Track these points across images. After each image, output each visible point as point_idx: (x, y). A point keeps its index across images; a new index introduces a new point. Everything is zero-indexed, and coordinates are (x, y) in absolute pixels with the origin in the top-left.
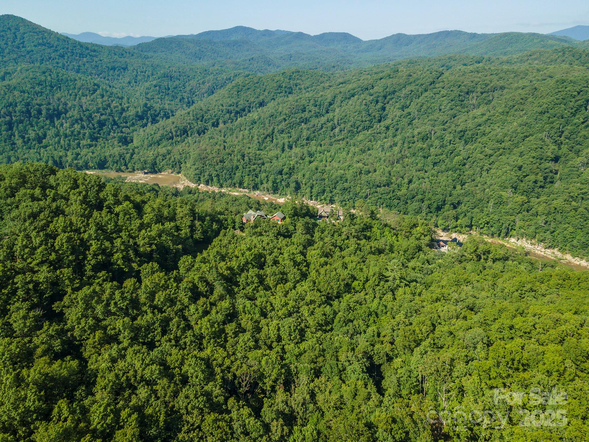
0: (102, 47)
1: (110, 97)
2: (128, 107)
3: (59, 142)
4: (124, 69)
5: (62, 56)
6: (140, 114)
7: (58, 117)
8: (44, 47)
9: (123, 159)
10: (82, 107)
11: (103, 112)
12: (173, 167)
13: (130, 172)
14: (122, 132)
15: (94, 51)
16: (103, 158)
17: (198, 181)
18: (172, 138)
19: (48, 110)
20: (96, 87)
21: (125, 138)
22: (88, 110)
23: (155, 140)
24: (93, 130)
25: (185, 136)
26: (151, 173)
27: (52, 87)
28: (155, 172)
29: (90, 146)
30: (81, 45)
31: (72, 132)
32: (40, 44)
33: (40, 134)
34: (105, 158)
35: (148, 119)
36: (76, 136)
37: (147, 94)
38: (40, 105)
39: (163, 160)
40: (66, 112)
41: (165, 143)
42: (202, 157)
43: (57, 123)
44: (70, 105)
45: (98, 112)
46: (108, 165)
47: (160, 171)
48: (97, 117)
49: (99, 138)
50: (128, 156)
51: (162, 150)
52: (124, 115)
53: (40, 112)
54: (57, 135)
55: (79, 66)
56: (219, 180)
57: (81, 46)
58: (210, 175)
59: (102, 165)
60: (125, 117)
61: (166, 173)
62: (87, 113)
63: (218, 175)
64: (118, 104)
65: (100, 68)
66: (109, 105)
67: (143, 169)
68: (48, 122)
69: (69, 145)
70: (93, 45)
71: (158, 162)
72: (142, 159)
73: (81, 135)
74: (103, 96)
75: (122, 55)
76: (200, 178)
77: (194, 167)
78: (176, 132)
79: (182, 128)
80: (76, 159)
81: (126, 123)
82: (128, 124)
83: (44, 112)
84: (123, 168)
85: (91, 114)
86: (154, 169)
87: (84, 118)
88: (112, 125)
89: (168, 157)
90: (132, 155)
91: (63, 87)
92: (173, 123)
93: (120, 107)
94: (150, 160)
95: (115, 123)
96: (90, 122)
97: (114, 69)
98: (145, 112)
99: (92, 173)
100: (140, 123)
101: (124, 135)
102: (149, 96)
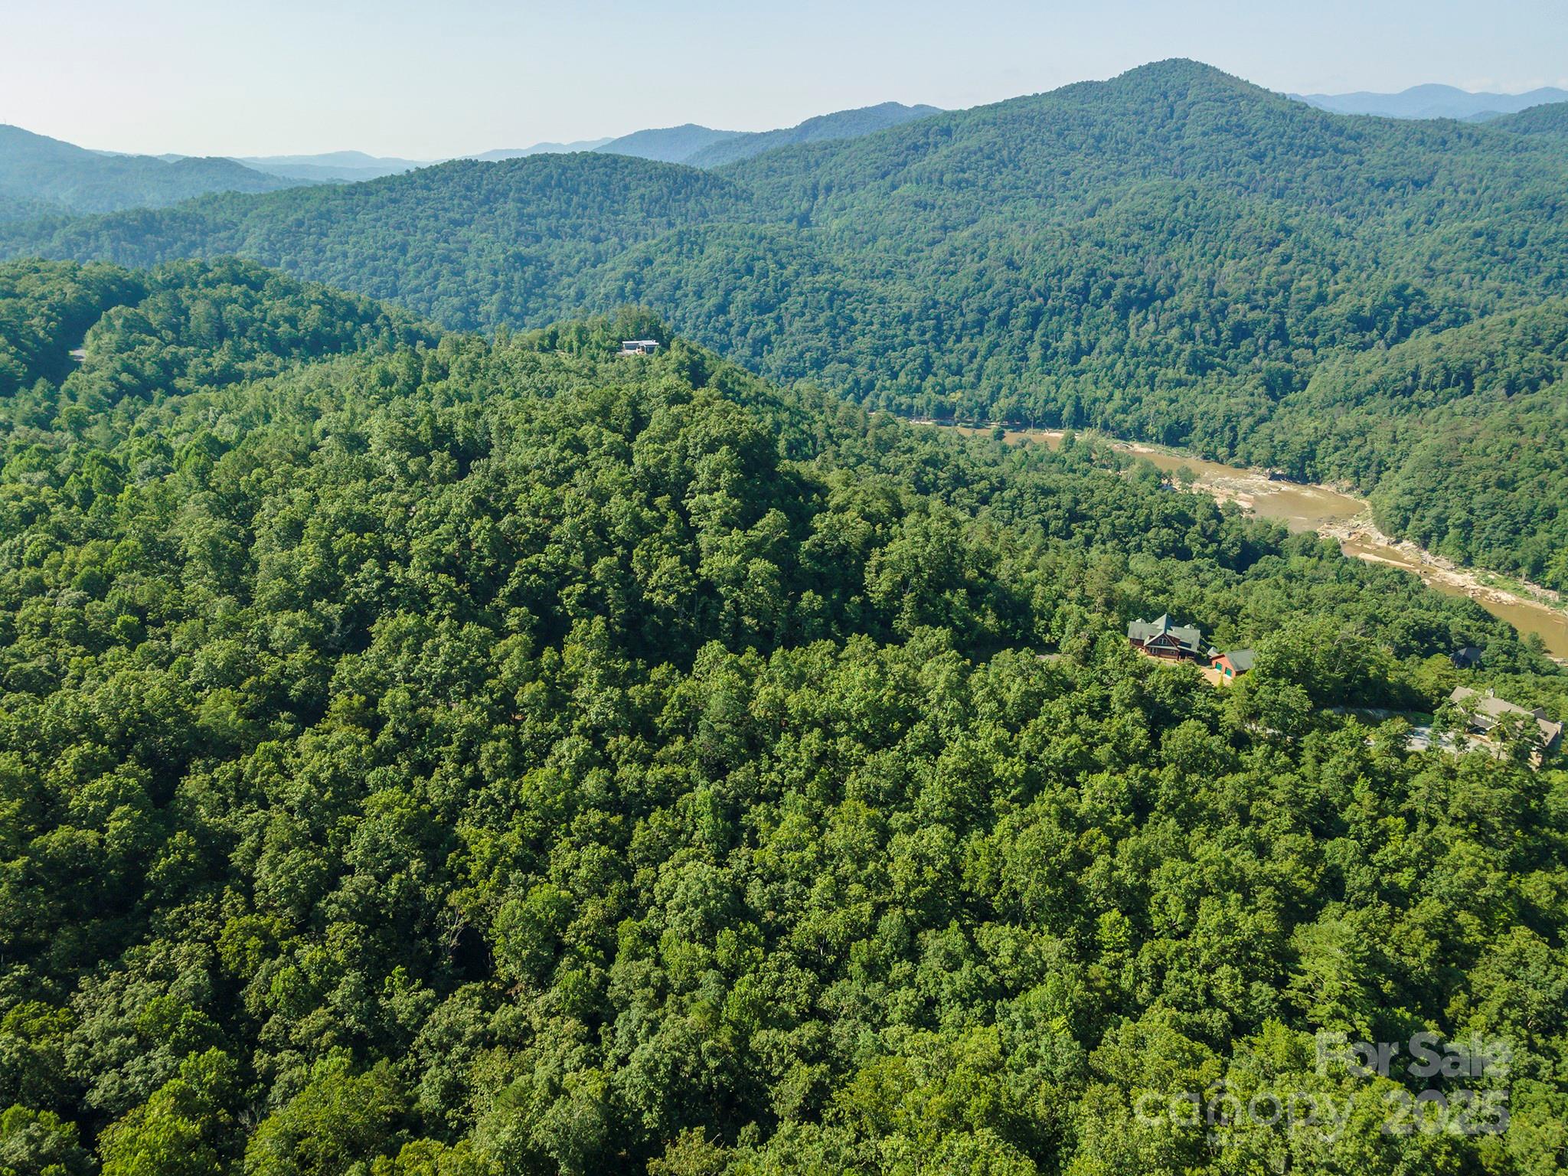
0: (1391, 124)
1: (1305, 261)
2: (1337, 294)
3: (1113, 365)
4: (1418, 185)
5: (1259, 157)
6: (1366, 313)
7: (1144, 304)
8: (1224, 136)
9: (1233, 429)
10: (1211, 284)
11: (1262, 302)
12: (1356, 473)
13: (1238, 466)
14: (1288, 359)
15: (1358, 137)
16: (1184, 418)
17: (1398, 528)
18: (1408, 392)
19: (1129, 287)
20: (1282, 235)
21: (1287, 378)
22: (1225, 294)
23: (1354, 390)
24: (1211, 347)
25: (1457, 389)
26: (1290, 478)
27: (1173, 233)
28: (1302, 479)
29: (1180, 383)
30: (1327, 123)
31: (1153, 346)
32: (1218, 129)
33: (1084, 343)
34: (1190, 419)
35: (1385, 329)
36: (1157, 354)
37: (1434, 257)
38: (1115, 276)
39: (1337, 449)
40: (1171, 292)
41: (1379, 399)
42: (1444, 459)
43: (1134, 318)
44: (1187, 275)
45: (1247, 301)
46: (1192, 436)
47: (1317, 478)
48: (1239, 312)
49: (1212, 367)
50: (1250, 420)
51: (1347, 420)
52: (1316, 312)
53: (1107, 293)
54: (1119, 349)
55: (1288, 181)
56: (1467, 539)
57: (1326, 127)
58: (1440, 520)
59: (1175, 435)
60: (1317, 319)
61: (1333, 488)
62: (1215, 303)
63: (1467, 526)
64: (1314, 283)
65: (1346, 184)
66: (1285, 287)
67: (1272, 462)
68: (1113, 316)
69: (1130, 376)
70: (1368, 120)
71: (1320, 453)
72: (1278, 438)
73: (1171, 356)
74: (1286, 259)
75: (1444, 142)
76: (1407, 520)
77: (1406, 485)
78: (1432, 374)
79: (1455, 365)
80: (1125, 410)
81: (1313, 334)
82: (1317, 340)
83: (1116, 294)
84: (1222, 451)
85: (1226, 306)
86: (1302, 469)
87: (1204, 314)
88: (1269, 338)
89: (1355, 442)
90: (1263, 420)
91: (1198, 236)
92: (1438, 346)
93: (1314, 291)
94: (1297, 444)
95: (1281, 332)
96: (1214, 323)
97: (1386, 185)
98: (1383, 311)
100: (1354, 338)
101: (1288, 366)
102: (1439, 264)
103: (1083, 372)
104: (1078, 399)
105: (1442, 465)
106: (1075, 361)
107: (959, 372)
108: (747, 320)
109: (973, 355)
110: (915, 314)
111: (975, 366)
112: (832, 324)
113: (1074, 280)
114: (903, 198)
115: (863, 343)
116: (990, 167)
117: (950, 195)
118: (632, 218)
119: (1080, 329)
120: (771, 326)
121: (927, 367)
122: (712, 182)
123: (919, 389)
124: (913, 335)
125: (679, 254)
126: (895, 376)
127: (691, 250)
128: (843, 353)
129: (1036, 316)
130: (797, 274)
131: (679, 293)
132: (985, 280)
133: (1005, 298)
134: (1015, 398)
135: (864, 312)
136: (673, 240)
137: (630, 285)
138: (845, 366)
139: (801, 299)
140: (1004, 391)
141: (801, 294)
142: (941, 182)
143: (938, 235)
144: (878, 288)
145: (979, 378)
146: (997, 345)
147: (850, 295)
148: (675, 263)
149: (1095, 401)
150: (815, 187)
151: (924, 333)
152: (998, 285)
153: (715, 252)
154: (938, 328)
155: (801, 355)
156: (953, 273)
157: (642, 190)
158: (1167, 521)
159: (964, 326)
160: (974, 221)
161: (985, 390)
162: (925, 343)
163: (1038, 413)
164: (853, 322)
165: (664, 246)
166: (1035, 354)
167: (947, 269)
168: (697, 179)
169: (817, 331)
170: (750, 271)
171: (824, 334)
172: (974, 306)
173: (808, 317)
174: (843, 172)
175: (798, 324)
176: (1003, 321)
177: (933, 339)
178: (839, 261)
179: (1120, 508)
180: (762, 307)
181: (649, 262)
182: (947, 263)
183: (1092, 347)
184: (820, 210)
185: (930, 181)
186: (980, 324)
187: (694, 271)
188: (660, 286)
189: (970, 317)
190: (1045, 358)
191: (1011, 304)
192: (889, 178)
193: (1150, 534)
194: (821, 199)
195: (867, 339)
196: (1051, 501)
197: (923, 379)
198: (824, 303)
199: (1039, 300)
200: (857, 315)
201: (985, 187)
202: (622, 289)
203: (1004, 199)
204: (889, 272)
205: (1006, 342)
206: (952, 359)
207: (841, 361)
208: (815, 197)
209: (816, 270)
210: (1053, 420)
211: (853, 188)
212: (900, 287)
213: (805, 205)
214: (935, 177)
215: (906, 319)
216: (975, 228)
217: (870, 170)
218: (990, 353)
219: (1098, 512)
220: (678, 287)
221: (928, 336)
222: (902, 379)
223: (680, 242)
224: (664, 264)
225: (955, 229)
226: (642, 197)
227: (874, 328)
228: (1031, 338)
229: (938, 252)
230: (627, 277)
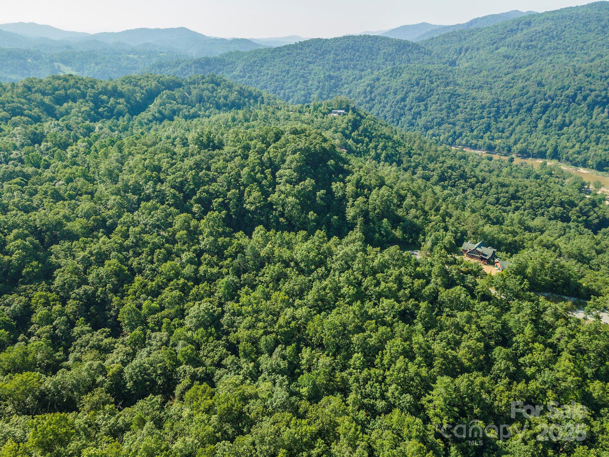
3: (579, 132)
7: (604, 104)
19: (597, 96)
31: (603, 124)
33: (567, 121)
38: (592, 91)
43: (597, 110)
53: (585, 98)
54: (585, 124)
59: (602, 166)
68: (586, 109)
69: (587, 137)
80: (579, 153)
103: (563, 134)
104: (557, 146)
106: (561, 129)
107: (503, 132)
108: (413, 104)
109: (511, 124)
110: (487, 105)
111: (511, 129)
112: (449, 108)
113: (570, 92)
114: (499, 54)
115: (461, 116)
116: (546, 39)
117: (522, 52)
118: (379, 62)
119: (567, 115)
120: (422, 107)
121: (488, 128)
122: (416, 47)
123: (482, 138)
124: (485, 114)
125: (391, 77)
126: (472, 131)
127: (396, 75)
128: (451, 120)
129: (545, 108)
130: (438, 86)
131: (387, 92)
132: (525, 91)
133: (532, 99)
134: (526, 144)
135: (464, 103)
136: (390, 71)
137: (369, 89)
138: (451, 125)
139: (437, 97)
140: (522, 141)
141: (437, 94)
142: (519, 46)
143: (510, 70)
144: (473, 93)
145: (511, 134)
146: (524, 120)
147: (459, 96)
148: (389, 80)
149: (565, 147)
150: (461, 49)
151: (490, 113)
152: (531, 93)
153: (405, 76)
154: (498, 112)
155: (433, 120)
156: (511, 87)
157: (385, 50)
158: (562, 204)
159: (510, 111)
160: (531, 64)
161: (512, 140)
162: (490, 118)
163: (535, 151)
164: (458, 107)
165: (385, 73)
166: (541, 124)
167: (508, 85)
168: (409, 46)
169: (441, 110)
170: (418, 84)
171: (444, 111)
172: (516, 103)
173: (438, 104)
174: (475, 42)
175: (434, 107)
176: (529, 110)
177: (494, 116)
178: (459, 82)
180: (420, 99)
181: (378, 79)
182: (509, 83)
183: (571, 123)
184: (461, 59)
185: (514, 46)
186: (518, 110)
187: (395, 84)
188: (380, 90)
189: (514, 107)
190: (545, 127)
191: (535, 102)
192: (495, 45)
193: (550, 209)
194: (462, 54)
195: (463, 115)
197: (484, 133)
198: (447, 98)
199: (549, 101)
200: (461, 104)
201: (541, 49)
202: (365, 90)
203: (549, 54)
204: (480, 86)
205: (528, 119)
206: (501, 125)
207: (449, 124)
208: (460, 53)
209: (448, 84)
210: (542, 155)
211: (478, 49)
212: (485, 93)
213: (455, 57)
214: (517, 44)
215: (483, 107)
216: (530, 67)
217: (487, 41)
218: (520, 124)
220: (387, 90)
221: (491, 115)
222: (475, 133)
223: (392, 72)
224: (384, 80)
225: (520, 67)
226: (385, 53)
227: (467, 110)
228: (541, 118)
229: (506, 79)
230: (368, 85)
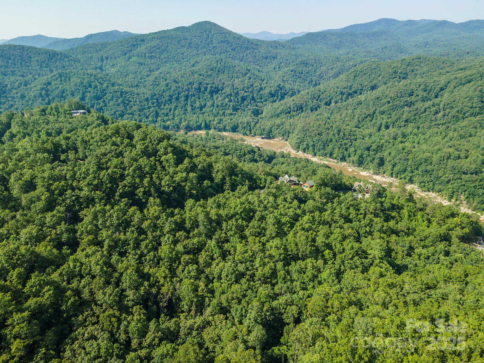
0: (263, 42)
1: (255, 79)
2: (265, 87)
3: (212, 110)
4: (274, 58)
5: (234, 50)
6: (273, 92)
7: (217, 92)
8: (224, 44)
9: (249, 126)
10: (233, 86)
11: (247, 90)
12: (283, 135)
13: (252, 136)
14: (256, 106)
15: (257, 45)
16: (236, 124)
17: (297, 148)
18: (289, 113)
19: (212, 87)
20: (247, 71)
21: (258, 111)
22: (237, 88)
23: (276, 113)
24: (237, 103)
25: (300, 111)
26: (267, 138)
27: (219, 71)
28: (269, 137)
29: (231, 114)
30: (249, 41)
31: (222, 104)
32: (222, 42)
33: (203, 104)
34: (237, 124)
35: (278, 97)
36: (224, 107)
37: (283, 77)
38: (207, 84)
39: (277, 129)
40: (223, 89)
41: (283, 115)
42: (305, 129)
43: (215, 97)
44: (226, 84)
45: (243, 90)
46: (239, 129)
47: (273, 137)
48: (242, 93)
49: (238, 109)
50: (253, 123)
51: (278, 121)
52: (261, 92)
53: (206, 89)
54: (213, 106)
55: (243, 57)
56: (314, 149)
57: (249, 42)
58: (307, 145)
59: (234, 129)
60: (262, 95)
61: (278, 140)
62: (235, 91)
63: (314, 146)
64: (259, 85)
65: (257, 58)
66: (252, 85)
67: (261, 134)
68: (209, 96)
69: (218, 113)
70: (257, 40)
71: (273, 130)
72: (262, 127)
73: (227, 106)
74: (250, 78)
75: (277, 47)
76: (299, 146)
77: (297, 137)
78: (294, 108)
79: (299, 105)
80: (219, 123)
81: (261, 99)
82: (262, 100)
83: (208, 89)
84: (248, 132)
85: (238, 92)
86: (269, 135)
87: (233, 94)
88: (251, 100)
89: (281, 127)
90: (256, 123)
91: (226, 72)
92: (293, 100)
93: (259, 87)
94: (267, 129)
95: (253, 98)
96: (236, 97)
97: (266, 58)
98: (277, 91)
99: (227, 134)
100: (271, 99)
101: (257, 108)
102: (285, 79)
103: (204, 113)
104: (205, 121)
105: (305, 130)
106: (201, 110)
107: (167, 115)
108: (93, 102)
109: (170, 110)
110: (149, 98)
111: (172, 113)
112: (123, 102)
113: (196, 86)
114: (134, 62)
115: (135, 108)
116: (160, 52)
117: (149, 61)
118: (35, 68)
119: (201, 100)
120: (102, 104)
121: (157, 115)
122: (63, 56)
123: (156, 121)
124: (150, 104)
125: (61, 81)
126: (147, 118)
127: (65, 79)
128: (129, 112)
129: (187, 97)
130: (108, 87)
131: (64, 94)
132: (169, 86)
133: (176, 92)
134: (187, 122)
135: (133, 98)
136: (57, 76)
137: (44, 92)
138: (131, 115)
139: (111, 95)
140: (183, 120)
141: (110, 93)
142: (145, 56)
143: (149, 73)
144: (135, 90)
145: (174, 116)
146: (177, 106)
147: (127, 93)
148: (60, 84)
149: (210, 121)
150: (102, 58)
151: (153, 104)
152: (173, 88)
153: (75, 80)
154: (158, 102)
155: (115, 113)
156: (158, 85)
157: (37, 58)
158: (249, 152)
159: (165, 101)
160: (159, 69)
161: (177, 120)
162: (154, 107)
163: (195, 126)
164: (130, 101)
165: (54, 78)
166: (189, 109)
167: (156, 83)
168: (58, 54)
169: (119, 105)
170: (90, 86)
171: (121, 105)
172: (168, 95)
173: (114, 100)
174: (110, 53)
175: (111, 103)
176: (177, 99)
177: (157, 105)
178: (119, 82)
179: (237, 150)
180: (98, 98)
181: (50, 84)
182: (154, 82)
183: (205, 105)
184: (105, 66)
185: (142, 56)
186: (170, 100)
187: (69, 86)
188: (56, 92)
189: (167, 98)
190: (192, 109)
191: (179, 94)
192: (127, 55)
193: (246, 156)
194: (105, 62)
195: (136, 106)
196: (218, 150)
197: (157, 118)
198: (119, 96)
199: (187, 92)
200: (131, 99)
201: (159, 58)
202: (41, 94)
203: (166, 62)
204: (137, 85)
205: (179, 105)
206: (164, 111)
207: (129, 114)
208: (103, 61)
209: (113, 85)
210: (199, 128)
211: (115, 58)
212: (142, 90)
213: (100, 64)
214: (143, 55)
215: (147, 100)
216: (160, 71)
217: (120, 53)
218: (175, 109)
219: (231, 152)
220: (63, 92)
221: (155, 105)
222: (150, 119)
223: (60, 76)
224: (56, 84)
225: (153, 71)
226: (37, 61)
227: (138, 103)
228: (187, 104)
229: (151, 78)
230: (42, 89)
